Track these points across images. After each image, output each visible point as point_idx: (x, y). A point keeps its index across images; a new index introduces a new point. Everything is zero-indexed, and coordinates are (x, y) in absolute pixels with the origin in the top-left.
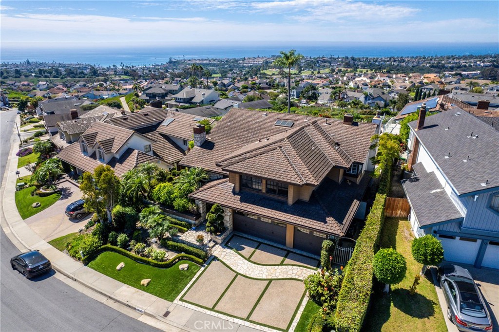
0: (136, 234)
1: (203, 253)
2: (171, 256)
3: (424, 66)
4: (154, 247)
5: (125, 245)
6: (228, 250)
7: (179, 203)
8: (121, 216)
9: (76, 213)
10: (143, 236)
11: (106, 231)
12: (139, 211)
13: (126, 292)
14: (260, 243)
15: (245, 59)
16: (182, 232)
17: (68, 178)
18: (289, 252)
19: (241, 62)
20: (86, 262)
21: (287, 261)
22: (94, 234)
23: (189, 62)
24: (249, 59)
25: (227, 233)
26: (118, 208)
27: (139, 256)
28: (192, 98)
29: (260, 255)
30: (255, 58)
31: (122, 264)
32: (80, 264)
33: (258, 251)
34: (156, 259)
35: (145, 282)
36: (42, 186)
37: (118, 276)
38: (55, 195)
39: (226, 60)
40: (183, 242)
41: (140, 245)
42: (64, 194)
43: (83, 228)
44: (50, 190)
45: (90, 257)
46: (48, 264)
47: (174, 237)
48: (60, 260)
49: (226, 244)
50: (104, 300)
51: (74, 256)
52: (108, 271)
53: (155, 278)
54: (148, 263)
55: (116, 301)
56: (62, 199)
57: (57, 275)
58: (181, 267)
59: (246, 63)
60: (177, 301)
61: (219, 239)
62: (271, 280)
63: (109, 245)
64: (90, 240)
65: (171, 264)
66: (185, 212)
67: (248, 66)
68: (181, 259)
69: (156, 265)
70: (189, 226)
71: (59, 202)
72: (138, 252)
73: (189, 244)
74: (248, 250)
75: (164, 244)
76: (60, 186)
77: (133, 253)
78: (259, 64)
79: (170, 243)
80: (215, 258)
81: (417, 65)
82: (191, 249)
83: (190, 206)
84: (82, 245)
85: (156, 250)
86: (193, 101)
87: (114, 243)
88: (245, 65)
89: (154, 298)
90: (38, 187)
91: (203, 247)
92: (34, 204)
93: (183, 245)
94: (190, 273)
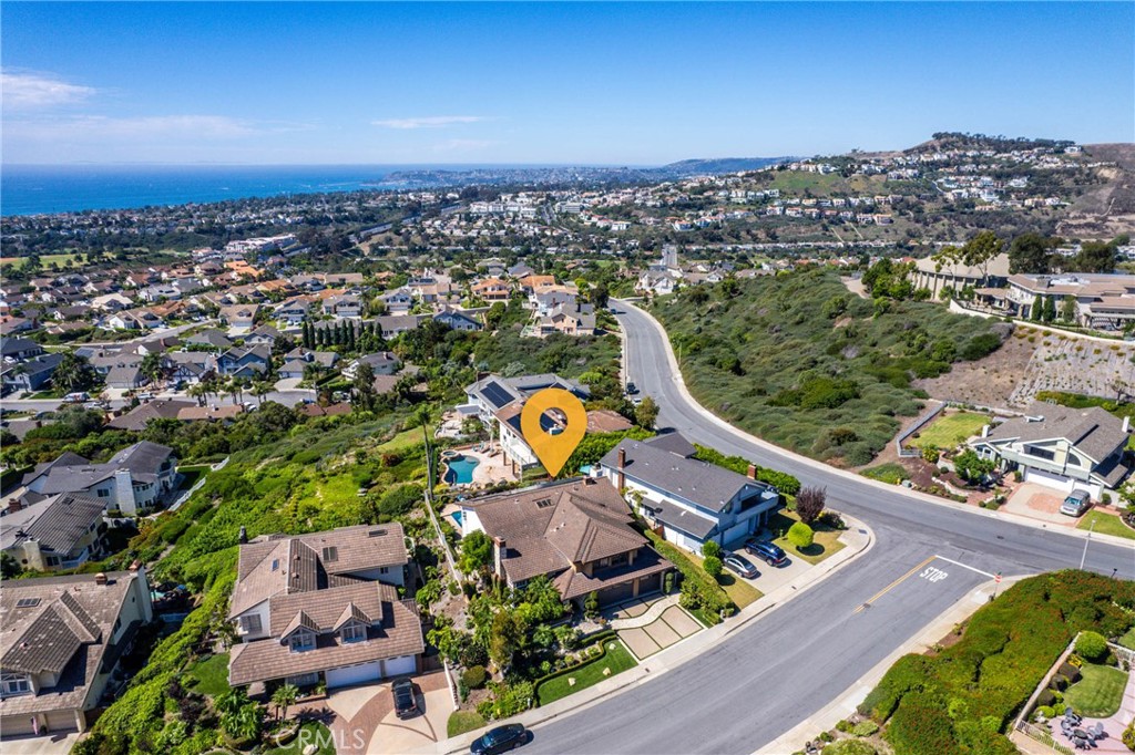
3: (182, 232)
6: (613, 622)
14: (619, 605)
29: (631, 611)
35: (606, 672)
58: (611, 648)
60: (640, 662)
62: (659, 617)
63: (538, 680)
65: (605, 651)
73: (596, 632)
81: (167, 231)
82: (601, 634)
93: (592, 637)
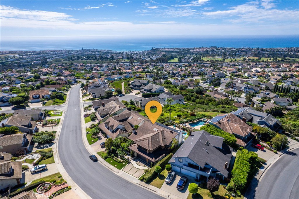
0: (115, 155)
1: (128, 161)
2: (122, 161)
4: (119, 158)
5: (113, 157)
6: (134, 161)
7: (126, 149)
8: (113, 149)
9: (103, 146)
10: (117, 155)
11: (109, 153)
12: (117, 149)
13: (112, 167)
14: (142, 161)
15: (194, 48)
16: (126, 155)
17: (101, 133)
18: (147, 164)
19: (192, 50)
20: (105, 160)
21: (145, 166)
22: (107, 153)
23: (162, 50)
24: (197, 48)
25: (135, 157)
26: (113, 147)
27: (115, 160)
28: (151, 89)
29: (141, 163)
30: (201, 48)
31: (112, 161)
32: (103, 160)
33: (140, 162)
34: (119, 161)
35: (116, 165)
36: (94, 135)
37: (110, 163)
38: (97, 138)
39: (183, 49)
40: (125, 158)
41: (116, 157)
42: (100, 138)
43: (104, 150)
44: (96, 137)
45: (105, 158)
46: (97, 159)
47: (123, 157)
48: (99, 158)
49: (134, 160)
50: (107, 168)
51: (102, 158)
52: (109, 162)
53: (118, 165)
54: (117, 162)
55: (110, 168)
56: (99, 140)
57: (99, 161)
58: (123, 163)
59: (195, 51)
60: (121, 170)
61: (133, 159)
62: (140, 169)
63: (110, 156)
64: (106, 154)
65: (121, 163)
66: (127, 151)
67: (196, 53)
68: (124, 162)
69: (118, 162)
70: (127, 154)
71: (98, 141)
72: (115, 159)
73: (126, 159)
74: (138, 162)
75: (121, 158)
76: (99, 136)
77: (114, 159)
78: (202, 52)
79: (122, 158)
80: (131, 163)
82: (126, 160)
83: (128, 150)
84: (104, 155)
85: (119, 159)
86: (151, 91)
87: (111, 156)
88: (194, 52)
89: (117, 169)
90: (93, 135)
91: (128, 160)
92: (92, 141)
93: (125, 159)
94: (125, 165)
